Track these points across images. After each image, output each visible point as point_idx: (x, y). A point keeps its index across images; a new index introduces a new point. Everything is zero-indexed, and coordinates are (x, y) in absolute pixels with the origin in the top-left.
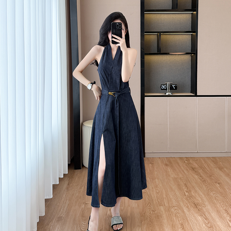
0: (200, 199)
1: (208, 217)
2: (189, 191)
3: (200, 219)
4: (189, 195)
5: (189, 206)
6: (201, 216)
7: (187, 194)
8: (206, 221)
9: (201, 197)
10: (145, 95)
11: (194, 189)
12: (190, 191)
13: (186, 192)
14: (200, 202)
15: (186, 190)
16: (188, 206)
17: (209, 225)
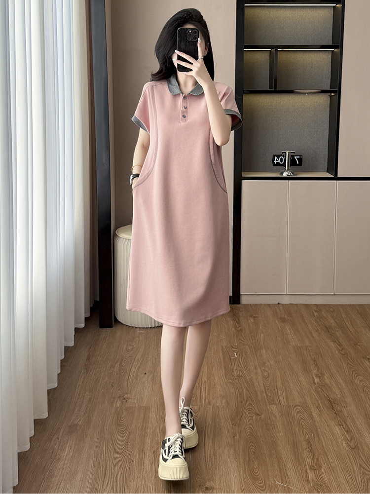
0: (337, 391)
1: (351, 428)
2: (320, 376)
3: (339, 432)
4: (320, 383)
5: (321, 405)
6: (340, 425)
7: (317, 380)
8: (348, 437)
9: (340, 387)
10: (243, 176)
11: (330, 370)
12: (323, 375)
13: (316, 376)
14: (339, 396)
15: (315, 372)
16: (319, 405)
17: (352, 444)
